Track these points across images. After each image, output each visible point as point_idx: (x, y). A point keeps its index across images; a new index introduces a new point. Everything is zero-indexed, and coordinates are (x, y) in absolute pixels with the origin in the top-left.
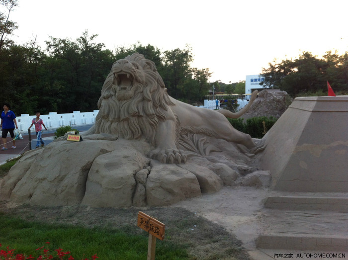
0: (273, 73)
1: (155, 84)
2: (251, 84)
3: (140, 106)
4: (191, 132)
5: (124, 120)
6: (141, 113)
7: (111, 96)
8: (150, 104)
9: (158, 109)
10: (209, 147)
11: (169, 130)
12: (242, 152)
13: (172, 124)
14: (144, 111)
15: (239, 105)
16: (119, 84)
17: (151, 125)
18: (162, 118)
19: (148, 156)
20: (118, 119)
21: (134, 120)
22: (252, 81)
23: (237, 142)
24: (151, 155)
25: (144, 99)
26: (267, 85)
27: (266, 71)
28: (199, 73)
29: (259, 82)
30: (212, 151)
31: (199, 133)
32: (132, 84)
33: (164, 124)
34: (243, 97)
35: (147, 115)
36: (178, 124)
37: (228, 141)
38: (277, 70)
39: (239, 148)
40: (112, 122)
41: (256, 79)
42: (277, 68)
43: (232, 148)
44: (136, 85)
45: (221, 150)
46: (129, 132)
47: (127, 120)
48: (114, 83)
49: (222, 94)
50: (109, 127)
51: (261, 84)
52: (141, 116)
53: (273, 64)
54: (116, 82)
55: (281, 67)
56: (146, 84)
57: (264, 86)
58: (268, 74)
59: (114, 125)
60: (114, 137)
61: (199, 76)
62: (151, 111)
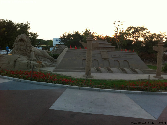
0: (64, 38)
1: (29, 43)
2: (56, 42)
3: (26, 48)
4: (38, 55)
5: (22, 51)
6: (26, 49)
7: (18, 44)
8: (28, 47)
9: (30, 49)
10: (43, 59)
11: (33, 54)
12: (51, 61)
13: (34, 53)
14: (27, 49)
15: (50, 50)
16: (20, 41)
17: (29, 52)
18: (31, 51)
19: (28, 60)
20: (20, 51)
21: (24, 51)
22: (56, 40)
23: (50, 59)
24: (29, 59)
25: (27, 46)
26: (62, 43)
27: (62, 37)
28: (32, 34)
29: (59, 41)
30: (43, 60)
31: (40, 56)
32: (24, 42)
33: (32, 52)
34: (52, 47)
35: (28, 50)
36: (35, 53)
37: (48, 58)
38: (66, 37)
39: (50, 60)
40: (18, 51)
41: (58, 40)
42: (66, 36)
43: (48, 60)
44: (25, 42)
45: (46, 60)
46: (23, 54)
47: (23, 51)
48: (18, 41)
49: (43, 45)
50: (18, 52)
51: (60, 42)
52: (26, 50)
53: (65, 35)
54: (19, 41)
55: (67, 36)
56: (27, 42)
57: (61, 43)
58: (62, 39)
59: (19, 52)
60: (19, 55)
61: (33, 36)
62: (29, 49)
